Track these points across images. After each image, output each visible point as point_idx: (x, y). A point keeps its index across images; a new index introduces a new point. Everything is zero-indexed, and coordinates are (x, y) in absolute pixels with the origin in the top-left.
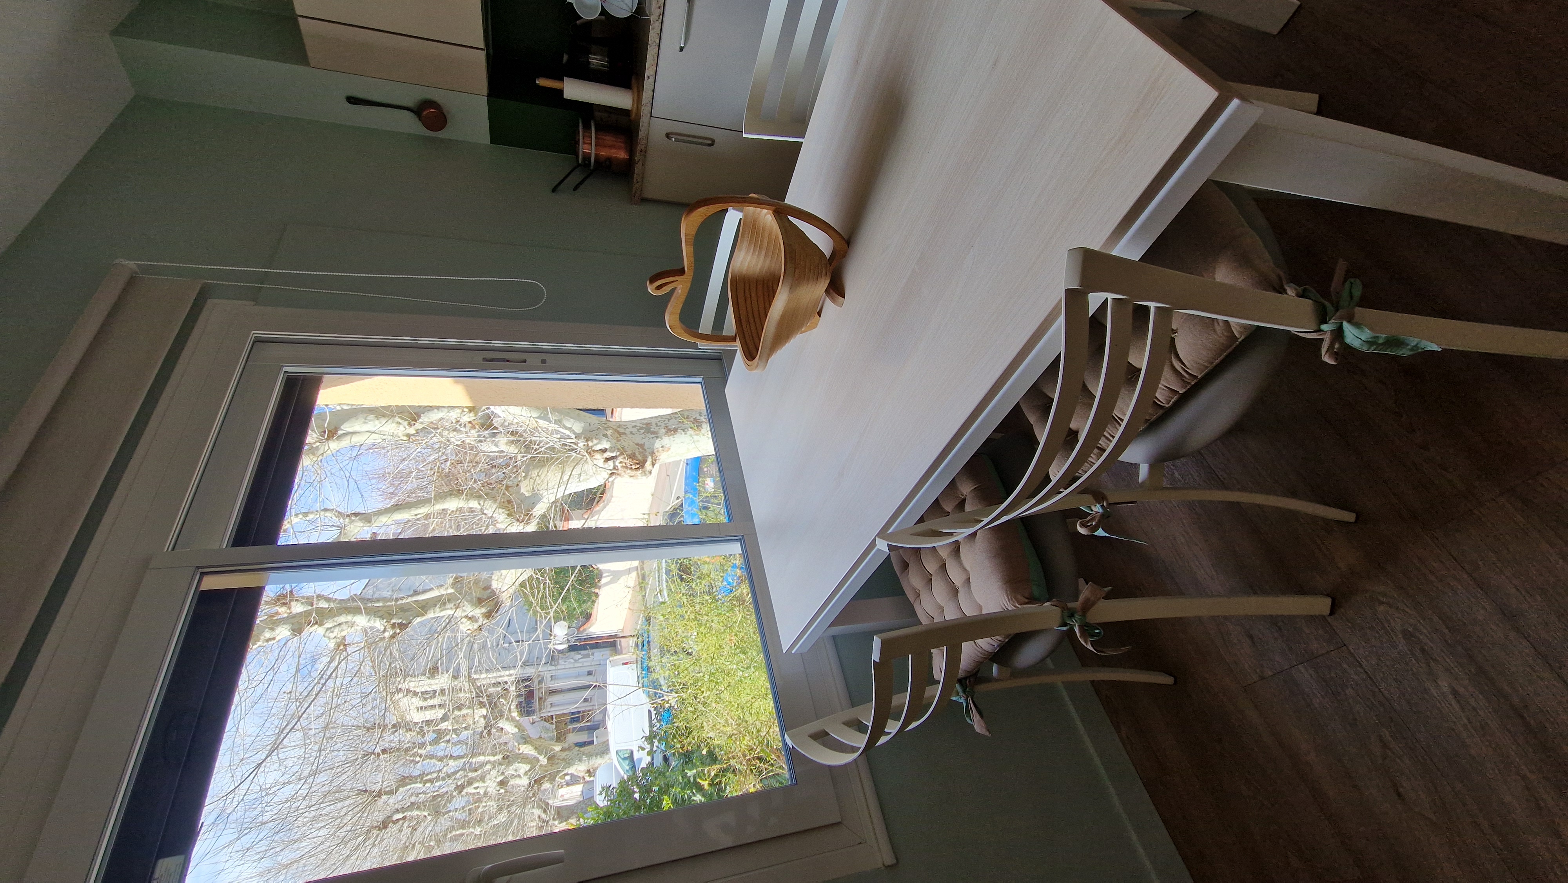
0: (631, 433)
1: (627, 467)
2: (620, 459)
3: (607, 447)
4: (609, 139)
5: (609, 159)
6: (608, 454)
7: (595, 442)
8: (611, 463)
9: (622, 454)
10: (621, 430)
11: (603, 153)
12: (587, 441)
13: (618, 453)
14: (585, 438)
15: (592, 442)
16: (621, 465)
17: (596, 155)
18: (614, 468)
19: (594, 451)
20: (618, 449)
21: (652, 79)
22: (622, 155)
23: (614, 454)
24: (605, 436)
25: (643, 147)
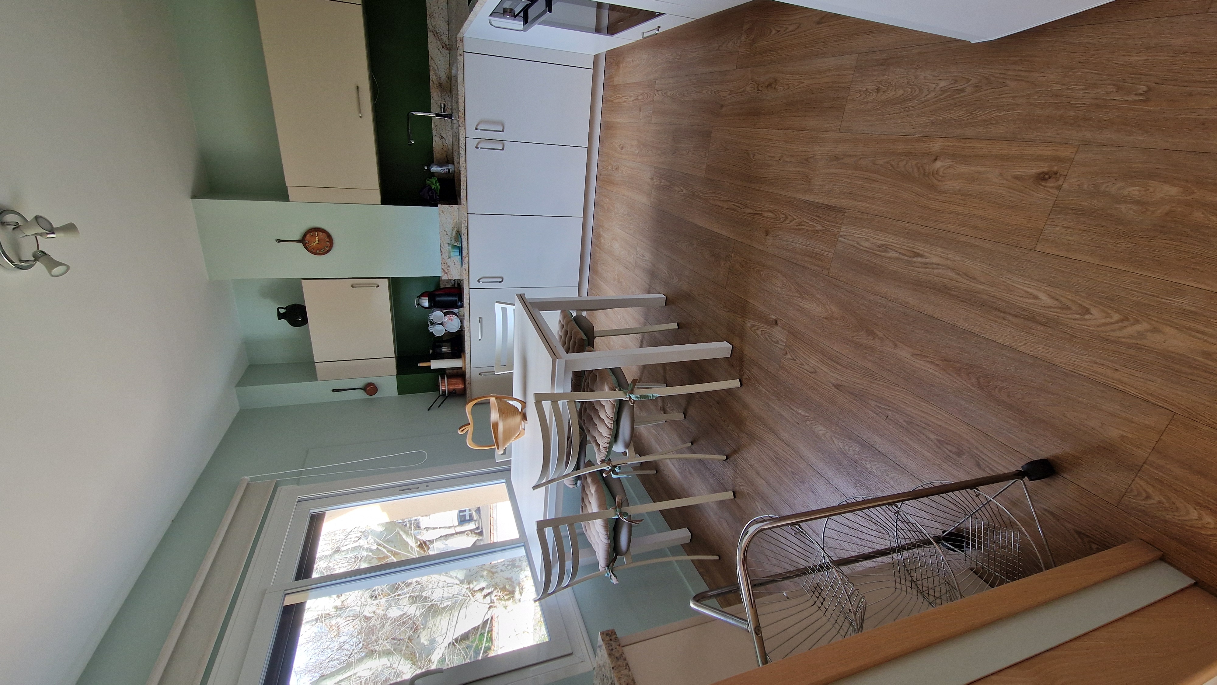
0: (502, 571)
1: (501, 600)
2: (495, 593)
3: (484, 586)
4: (453, 381)
5: (454, 390)
6: (486, 592)
7: (475, 583)
8: (488, 597)
9: (496, 588)
10: (494, 570)
11: (451, 388)
12: (469, 584)
13: (493, 588)
14: (467, 582)
15: (473, 584)
16: (496, 598)
17: (448, 389)
18: (491, 602)
19: (475, 591)
20: (493, 585)
21: (469, 354)
22: (461, 386)
23: (489, 591)
24: (482, 577)
25: (469, 382)
